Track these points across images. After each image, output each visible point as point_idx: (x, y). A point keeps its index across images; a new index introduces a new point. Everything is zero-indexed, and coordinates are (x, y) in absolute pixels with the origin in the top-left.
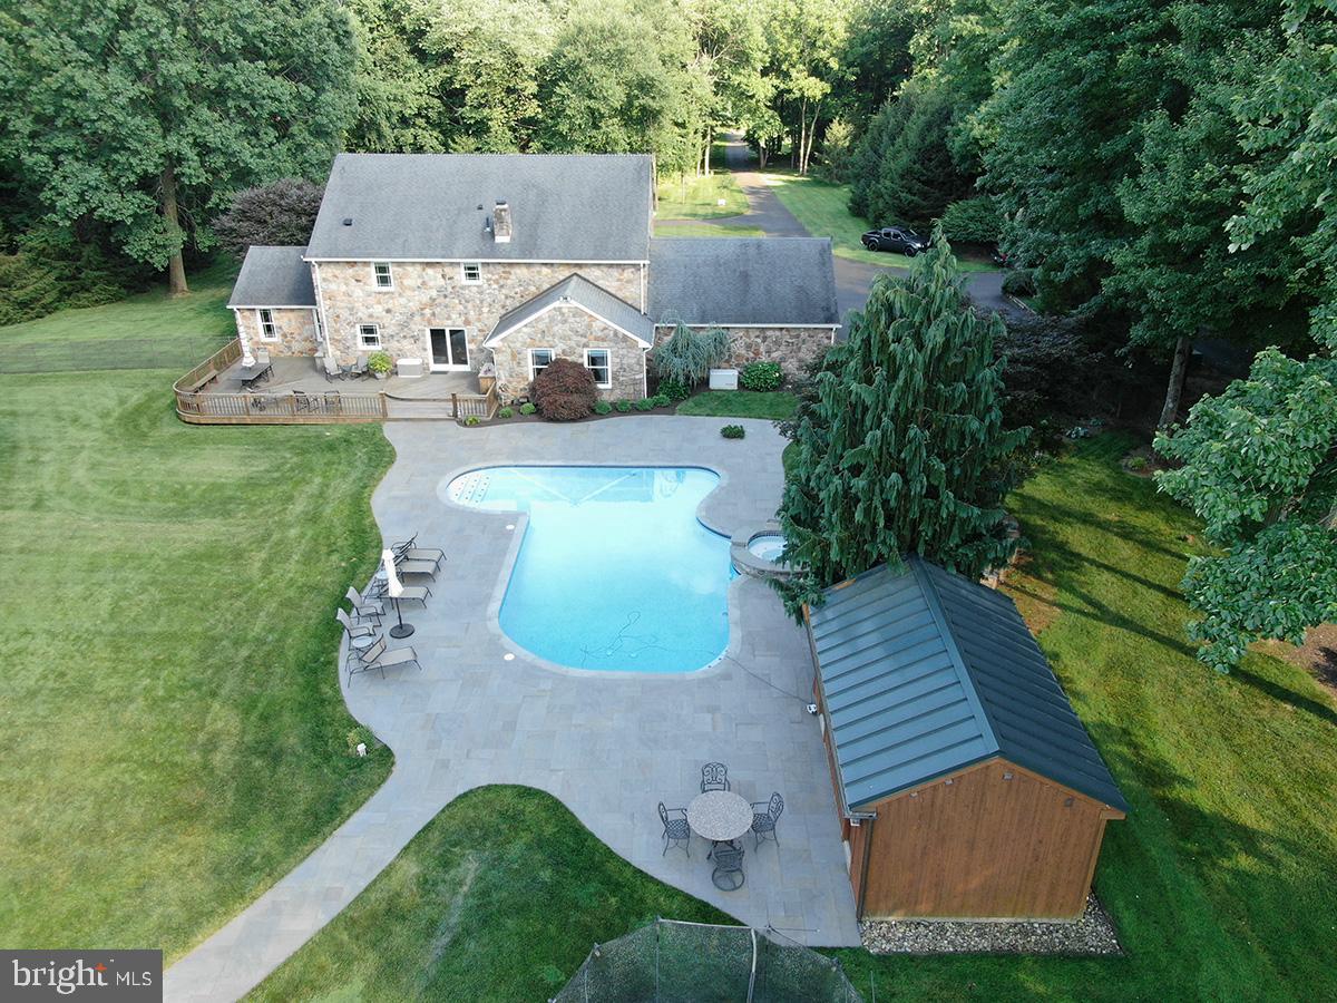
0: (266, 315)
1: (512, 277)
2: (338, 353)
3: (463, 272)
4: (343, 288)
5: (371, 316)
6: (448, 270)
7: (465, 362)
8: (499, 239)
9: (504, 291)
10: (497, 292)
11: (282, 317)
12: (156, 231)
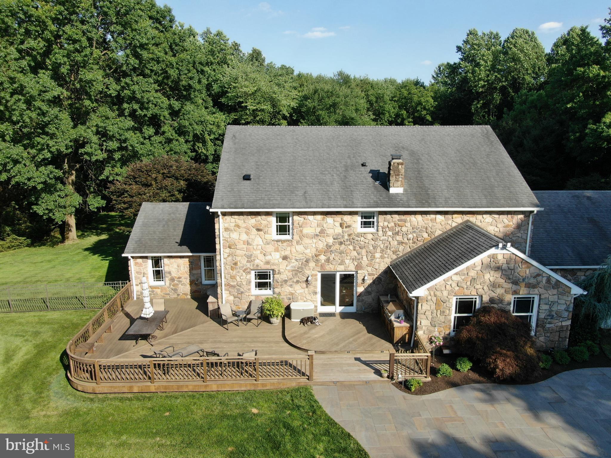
0: (157, 262)
1: (408, 224)
2: (232, 298)
3: (358, 219)
4: (244, 237)
5: (268, 263)
6: (347, 218)
7: (352, 305)
8: (392, 190)
9: (399, 238)
10: (390, 239)
11: (171, 263)
12: (59, 196)
